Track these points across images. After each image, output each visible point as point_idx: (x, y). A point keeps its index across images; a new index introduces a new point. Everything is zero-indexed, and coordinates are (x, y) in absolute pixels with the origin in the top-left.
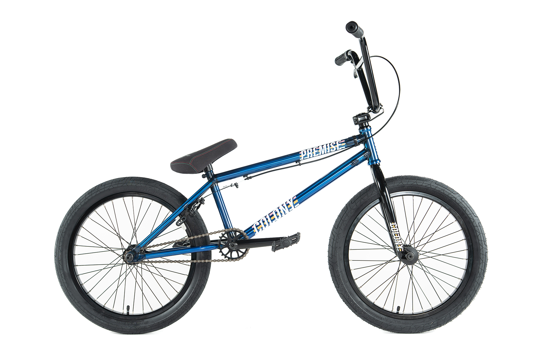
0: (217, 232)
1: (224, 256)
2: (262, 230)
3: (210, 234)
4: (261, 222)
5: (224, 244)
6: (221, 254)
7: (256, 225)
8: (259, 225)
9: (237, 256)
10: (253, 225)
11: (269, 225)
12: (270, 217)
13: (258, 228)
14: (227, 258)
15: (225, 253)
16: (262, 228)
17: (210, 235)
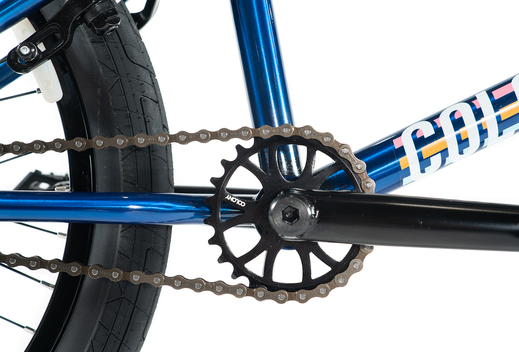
0: (215, 136)
1: (229, 267)
2: (443, 162)
3: (175, 138)
4: (445, 123)
5: (243, 204)
6: (218, 250)
7: (418, 135)
8: (431, 139)
9: (297, 278)
10: (399, 135)
11: (482, 143)
12: (497, 104)
13: (426, 150)
14: (244, 281)
15: (238, 252)
16: (444, 153)
17: (175, 146)
